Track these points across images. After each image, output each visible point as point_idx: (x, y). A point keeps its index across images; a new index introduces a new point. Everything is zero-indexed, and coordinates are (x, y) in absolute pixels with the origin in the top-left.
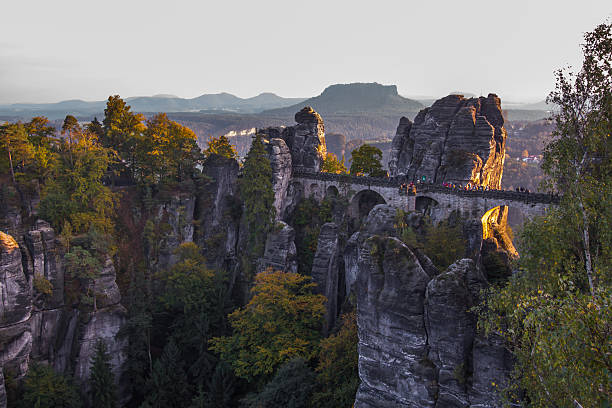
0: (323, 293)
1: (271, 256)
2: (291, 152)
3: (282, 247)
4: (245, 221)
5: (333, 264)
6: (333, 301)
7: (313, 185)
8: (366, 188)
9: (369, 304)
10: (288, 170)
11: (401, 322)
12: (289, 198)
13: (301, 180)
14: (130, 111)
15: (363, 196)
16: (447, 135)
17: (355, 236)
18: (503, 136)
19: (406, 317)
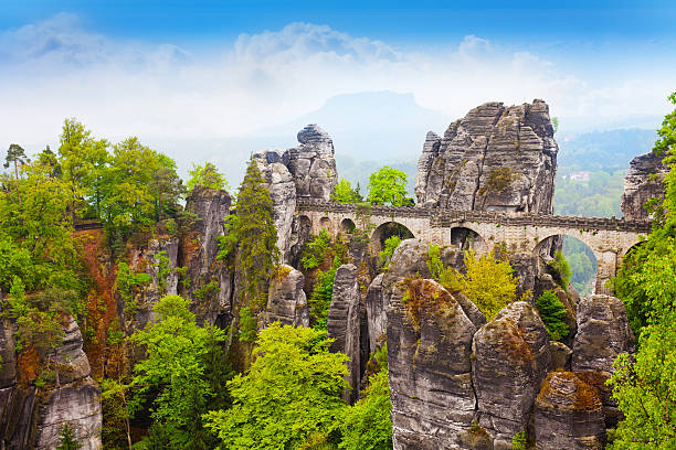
0: (343, 350)
1: (276, 308)
2: (294, 179)
3: (289, 297)
4: (241, 266)
5: (352, 315)
6: (355, 359)
7: (323, 219)
8: (389, 220)
9: (403, 362)
10: (293, 202)
11: (442, 383)
12: (294, 236)
13: (309, 214)
14: (90, 136)
15: (385, 230)
16: (485, 152)
17: (378, 279)
18: (553, 149)
19: (449, 375)
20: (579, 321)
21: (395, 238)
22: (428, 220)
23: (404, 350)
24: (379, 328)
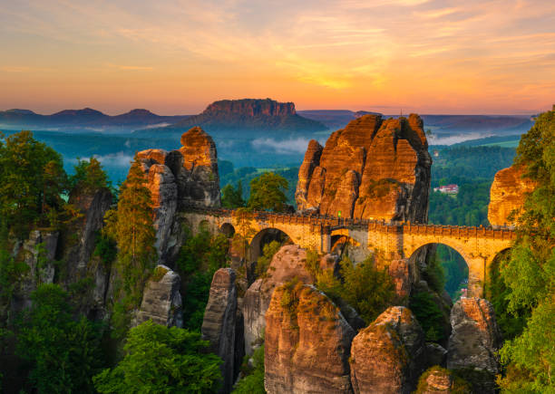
0: (217, 353)
1: (150, 307)
2: (176, 181)
3: (164, 297)
4: (119, 264)
5: (228, 319)
6: (228, 363)
7: (202, 222)
8: (270, 225)
9: (281, 365)
10: (174, 203)
11: (322, 384)
12: (172, 237)
13: (188, 216)
15: (265, 235)
16: (364, 161)
17: (256, 284)
18: (428, 162)
19: (328, 378)
20: (453, 322)
21: (274, 244)
22: (307, 227)
23: (282, 352)
24: (255, 332)
